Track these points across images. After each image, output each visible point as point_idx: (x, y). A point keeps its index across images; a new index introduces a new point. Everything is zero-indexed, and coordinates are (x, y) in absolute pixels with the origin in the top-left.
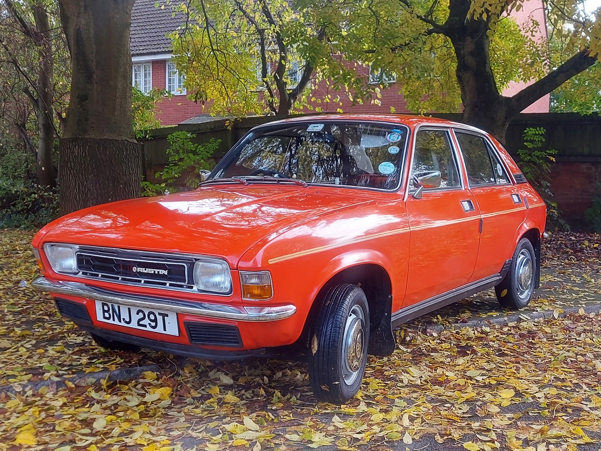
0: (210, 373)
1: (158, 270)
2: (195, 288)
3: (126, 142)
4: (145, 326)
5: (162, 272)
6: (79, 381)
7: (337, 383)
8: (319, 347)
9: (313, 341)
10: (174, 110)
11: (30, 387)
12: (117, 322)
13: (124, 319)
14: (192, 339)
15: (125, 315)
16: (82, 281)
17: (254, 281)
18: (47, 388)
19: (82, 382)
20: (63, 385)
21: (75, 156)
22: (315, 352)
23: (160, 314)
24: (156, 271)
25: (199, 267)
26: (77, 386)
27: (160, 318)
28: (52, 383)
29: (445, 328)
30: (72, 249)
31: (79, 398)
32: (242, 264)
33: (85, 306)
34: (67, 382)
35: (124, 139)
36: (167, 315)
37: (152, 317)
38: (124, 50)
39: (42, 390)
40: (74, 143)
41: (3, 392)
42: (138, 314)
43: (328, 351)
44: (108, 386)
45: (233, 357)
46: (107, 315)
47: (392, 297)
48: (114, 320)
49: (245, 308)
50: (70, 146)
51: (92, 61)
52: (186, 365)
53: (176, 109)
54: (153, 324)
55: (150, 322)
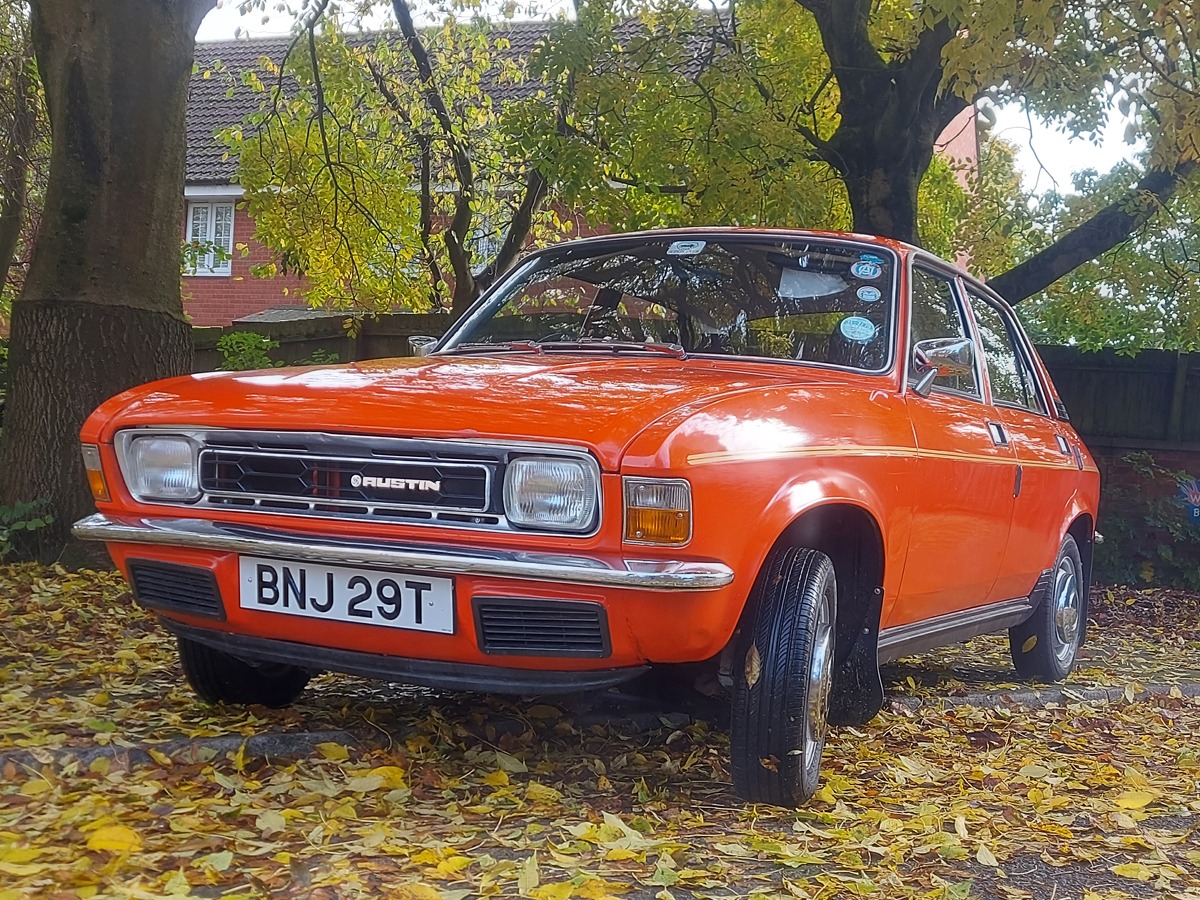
0: (466, 754)
1: (417, 482)
2: (502, 521)
3: (167, 318)
4: (368, 614)
5: (425, 485)
6: (178, 751)
7: (798, 752)
8: (763, 670)
9: (751, 659)
10: (201, 306)
11: (70, 755)
12: (294, 608)
13: (313, 601)
14: (485, 639)
15: (316, 590)
16: (207, 516)
17: (652, 501)
18: (109, 762)
19: (186, 756)
20: (145, 759)
21: (49, 341)
22: (754, 682)
23: (409, 584)
24: (412, 484)
25: (520, 473)
26: (175, 763)
27: (408, 596)
28: (121, 751)
29: (924, 704)
30: (188, 442)
31: (190, 782)
32: (629, 461)
33: (212, 574)
34: (152, 751)
35: (162, 310)
36: (428, 587)
37: (389, 592)
38: (176, 117)
39: (98, 764)
40: (48, 312)
41: (10, 764)
42: (351, 586)
43: (785, 680)
44: (248, 764)
45: (573, 685)
46: (268, 593)
47: (882, 591)
48: (286, 604)
49: (626, 562)
50: (37, 317)
51: (103, 133)
52: (408, 737)
53: (205, 306)
54: (390, 609)
55: (382, 604)
